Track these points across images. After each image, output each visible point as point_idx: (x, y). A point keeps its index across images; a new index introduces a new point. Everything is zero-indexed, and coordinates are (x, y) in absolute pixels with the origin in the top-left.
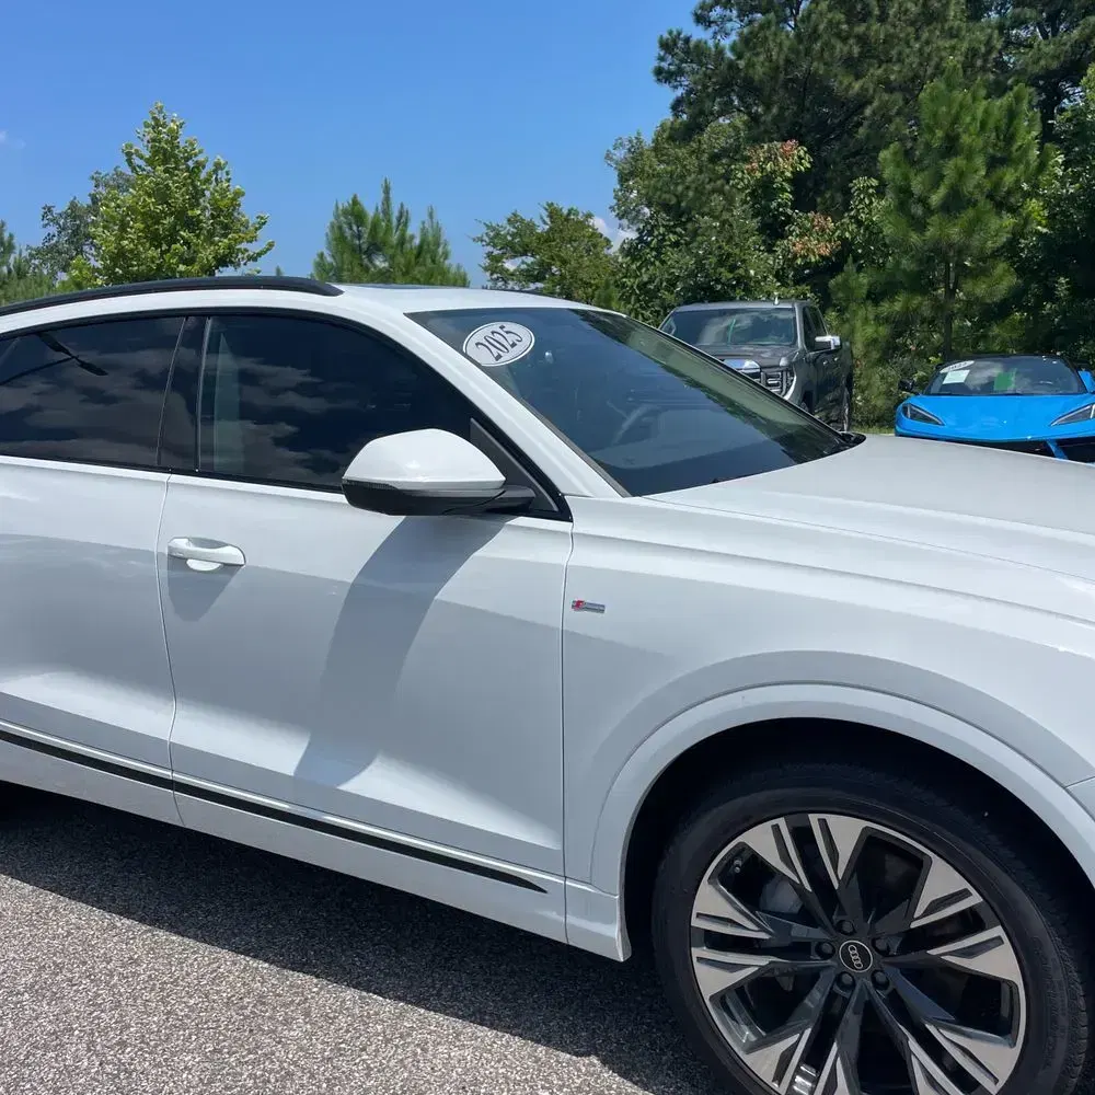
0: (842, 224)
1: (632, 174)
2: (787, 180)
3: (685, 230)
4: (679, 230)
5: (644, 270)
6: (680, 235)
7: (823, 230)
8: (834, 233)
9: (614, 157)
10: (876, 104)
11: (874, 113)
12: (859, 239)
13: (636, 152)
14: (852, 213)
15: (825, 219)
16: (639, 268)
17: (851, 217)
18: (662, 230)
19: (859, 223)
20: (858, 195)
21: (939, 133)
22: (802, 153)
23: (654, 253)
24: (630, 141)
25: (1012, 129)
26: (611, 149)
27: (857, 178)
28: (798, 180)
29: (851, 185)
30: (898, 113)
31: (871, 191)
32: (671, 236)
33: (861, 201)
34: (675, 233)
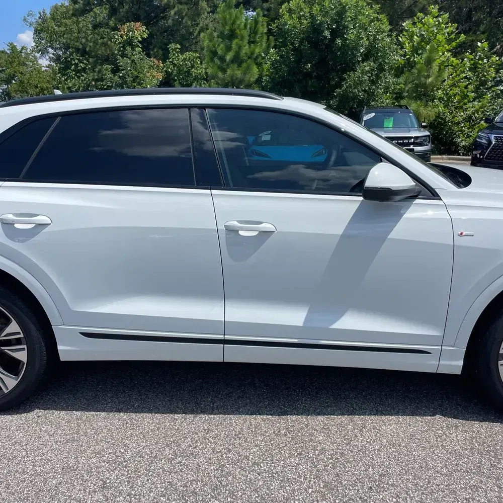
0: (166, 65)
1: (41, 30)
2: (139, 42)
3: (88, 62)
4: (85, 61)
5: (69, 81)
6: (86, 64)
7: (158, 66)
8: (163, 69)
9: (29, 21)
10: (176, 9)
11: (175, 14)
12: (175, 72)
13: (43, 19)
14: (171, 60)
15: (159, 62)
16: (66, 80)
17: (170, 62)
18: (76, 61)
19: (175, 65)
20: (172, 52)
21: (227, 28)
22: (144, 29)
23: (74, 73)
24: (40, 13)
25: (256, 29)
26: (26, 16)
27: (171, 43)
28: (143, 42)
29: (168, 47)
30: (186, 15)
31: (178, 50)
32: (81, 64)
33: (174, 55)
34: (83, 63)
